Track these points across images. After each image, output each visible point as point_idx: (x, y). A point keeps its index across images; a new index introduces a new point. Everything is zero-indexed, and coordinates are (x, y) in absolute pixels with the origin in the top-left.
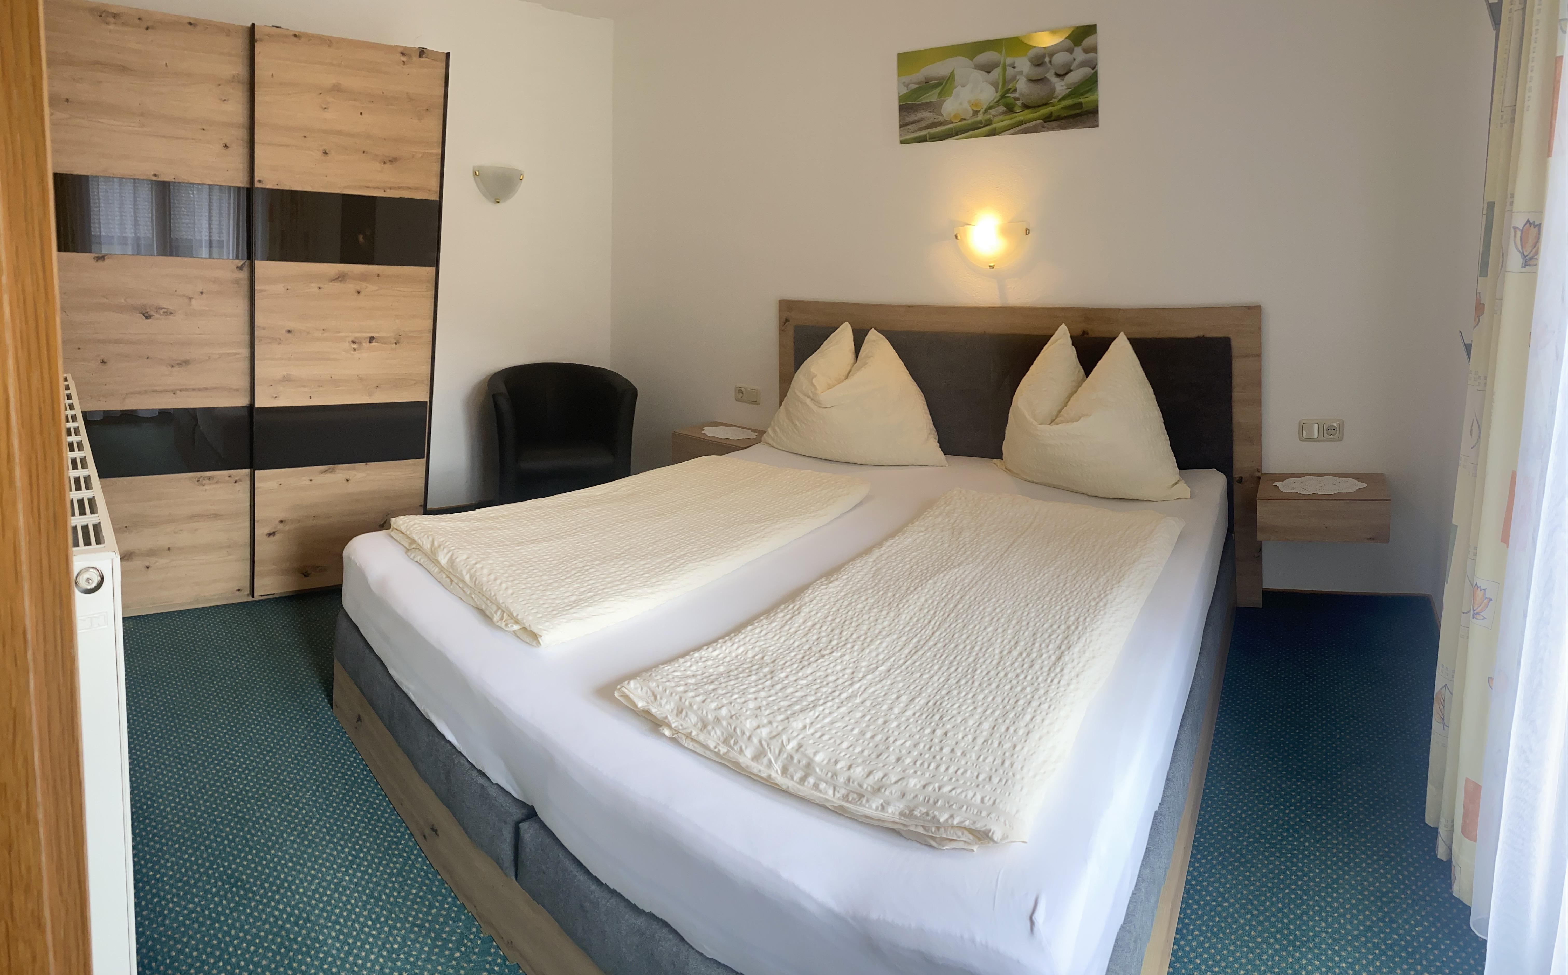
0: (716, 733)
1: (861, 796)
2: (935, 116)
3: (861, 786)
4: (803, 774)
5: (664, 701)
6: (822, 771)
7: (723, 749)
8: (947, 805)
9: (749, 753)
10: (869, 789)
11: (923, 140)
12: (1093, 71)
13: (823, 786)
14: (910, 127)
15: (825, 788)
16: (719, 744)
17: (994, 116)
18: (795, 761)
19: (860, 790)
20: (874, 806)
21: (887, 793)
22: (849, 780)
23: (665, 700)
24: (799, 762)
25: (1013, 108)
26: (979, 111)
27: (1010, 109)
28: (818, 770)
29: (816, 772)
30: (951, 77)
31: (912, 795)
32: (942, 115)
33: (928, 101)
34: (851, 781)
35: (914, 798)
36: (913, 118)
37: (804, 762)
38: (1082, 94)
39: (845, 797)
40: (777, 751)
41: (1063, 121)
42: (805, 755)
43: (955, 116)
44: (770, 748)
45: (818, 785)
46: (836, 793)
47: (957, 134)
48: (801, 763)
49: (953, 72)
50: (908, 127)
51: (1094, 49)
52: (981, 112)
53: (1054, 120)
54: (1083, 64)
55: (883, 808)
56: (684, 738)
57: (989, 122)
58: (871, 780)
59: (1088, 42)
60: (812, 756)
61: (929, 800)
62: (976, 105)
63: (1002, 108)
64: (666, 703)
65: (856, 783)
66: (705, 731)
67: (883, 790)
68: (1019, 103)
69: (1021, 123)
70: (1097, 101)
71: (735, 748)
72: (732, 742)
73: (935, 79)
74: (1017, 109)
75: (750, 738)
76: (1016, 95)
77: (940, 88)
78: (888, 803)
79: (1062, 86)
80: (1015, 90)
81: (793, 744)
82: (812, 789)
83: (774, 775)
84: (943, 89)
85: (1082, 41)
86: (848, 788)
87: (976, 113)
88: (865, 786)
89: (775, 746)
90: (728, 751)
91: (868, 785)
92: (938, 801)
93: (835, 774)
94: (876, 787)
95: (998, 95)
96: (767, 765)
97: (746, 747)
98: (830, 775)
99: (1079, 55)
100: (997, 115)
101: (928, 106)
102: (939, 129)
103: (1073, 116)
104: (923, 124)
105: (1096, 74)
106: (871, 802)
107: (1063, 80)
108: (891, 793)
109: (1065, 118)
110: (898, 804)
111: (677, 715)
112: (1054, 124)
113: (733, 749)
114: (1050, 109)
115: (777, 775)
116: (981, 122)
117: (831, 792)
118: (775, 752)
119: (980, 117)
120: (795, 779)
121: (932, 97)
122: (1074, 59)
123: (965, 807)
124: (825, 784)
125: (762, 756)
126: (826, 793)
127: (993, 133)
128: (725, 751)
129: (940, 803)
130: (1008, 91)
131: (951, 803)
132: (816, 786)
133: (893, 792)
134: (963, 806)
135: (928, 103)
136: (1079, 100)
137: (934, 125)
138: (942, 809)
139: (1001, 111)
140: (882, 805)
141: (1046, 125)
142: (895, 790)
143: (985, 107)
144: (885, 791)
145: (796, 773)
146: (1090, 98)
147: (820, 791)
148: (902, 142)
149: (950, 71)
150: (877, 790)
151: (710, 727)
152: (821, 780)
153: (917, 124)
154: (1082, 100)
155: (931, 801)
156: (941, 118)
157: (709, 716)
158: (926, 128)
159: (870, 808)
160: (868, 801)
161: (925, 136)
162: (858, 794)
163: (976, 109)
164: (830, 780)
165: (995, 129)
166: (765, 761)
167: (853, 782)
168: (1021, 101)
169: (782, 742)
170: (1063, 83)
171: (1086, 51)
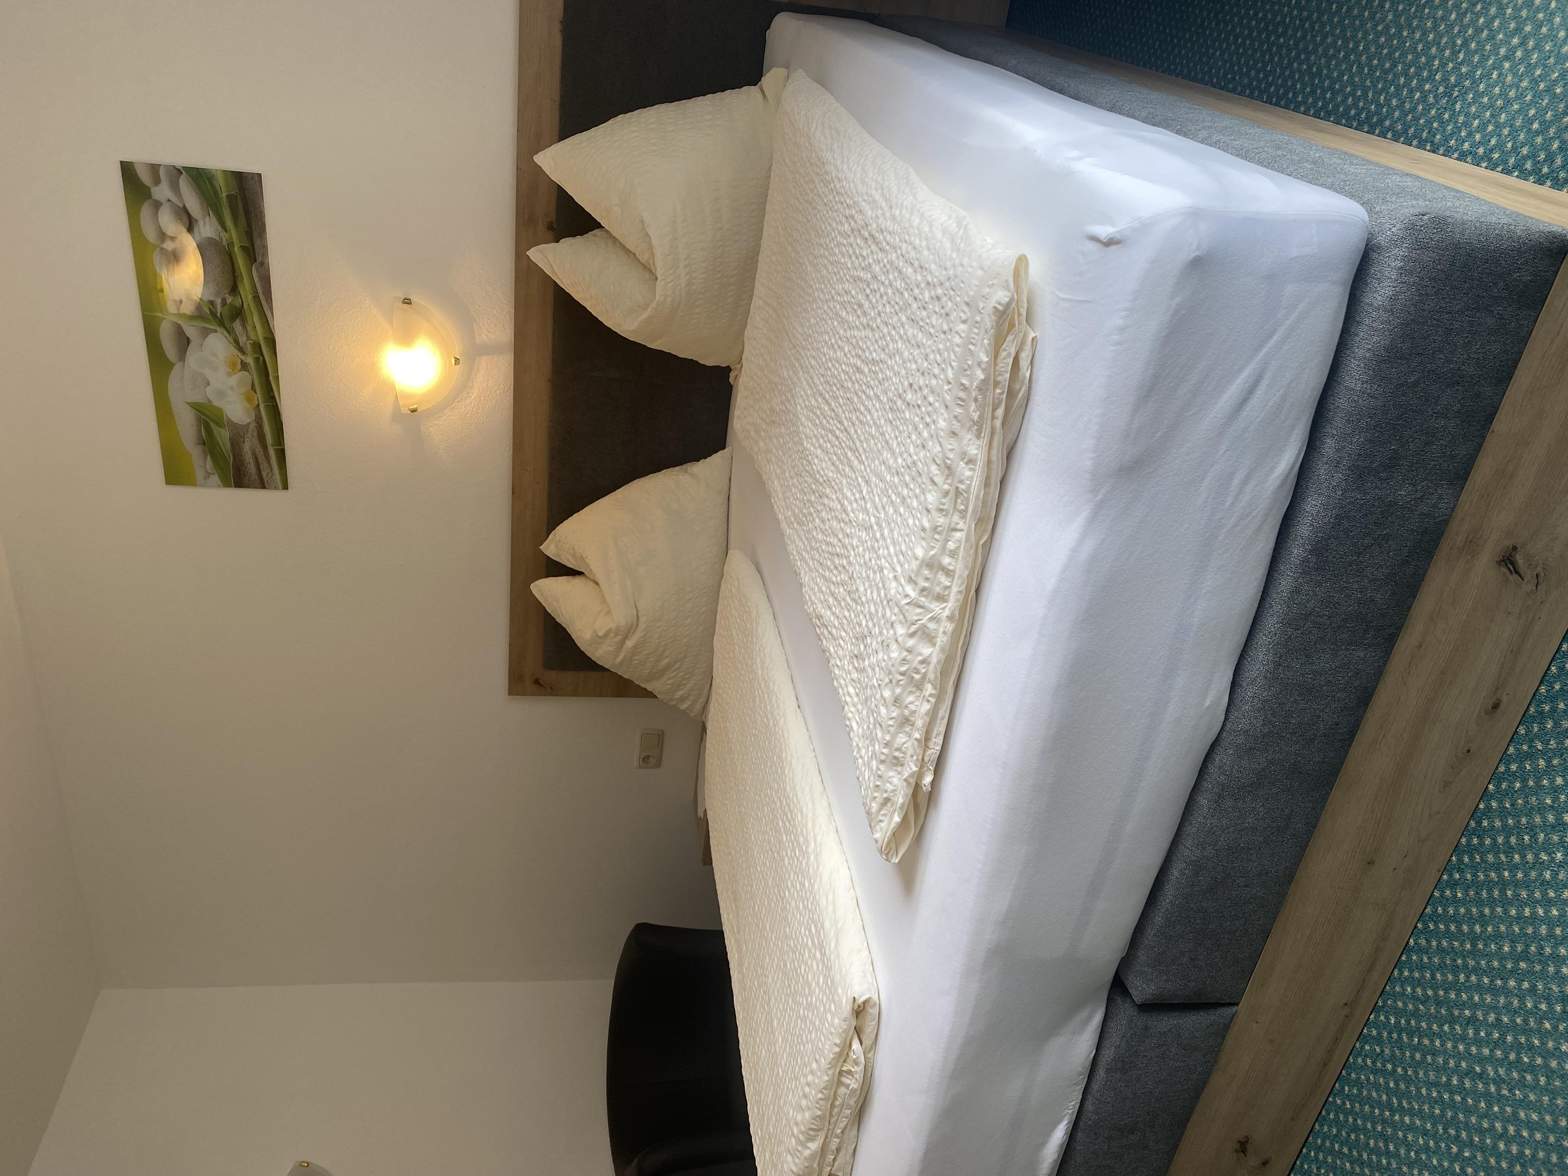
0: (911, 703)
1: (958, 493)
2: (249, 435)
3: (947, 493)
4: (941, 572)
5: (889, 787)
6: (934, 547)
7: (929, 689)
8: (969, 373)
9: (926, 650)
10: (949, 481)
11: (281, 454)
12: (184, 173)
13: (951, 545)
14: (264, 474)
15: (954, 542)
16: (924, 696)
17: (248, 338)
18: (927, 585)
19: (952, 494)
20: (968, 473)
21: (951, 456)
22: (941, 510)
23: (888, 785)
24: (927, 579)
25: (235, 307)
26: (242, 361)
27: (238, 313)
28: (932, 553)
29: (934, 555)
30: (198, 408)
31: (955, 422)
32: (248, 424)
33: (229, 444)
34: (942, 507)
35: (959, 421)
36: (252, 468)
37: (927, 572)
38: (216, 193)
39: (963, 514)
40: (919, 610)
41: (254, 227)
42: (918, 572)
43: (249, 400)
44: (917, 621)
45: (950, 551)
46: (959, 527)
47: (273, 398)
48: (929, 576)
49: (187, 403)
50: (264, 477)
51: (154, 168)
52: (243, 358)
53: (253, 245)
54: (175, 187)
55: (970, 461)
56: (929, 752)
57: (257, 347)
58: (939, 480)
59: (145, 177)
60: (918, 562)
61: (960, 399)
62: (234, 364)
63: (237, 326)
64: (890, 783)
65: (944, 500)
66: (912, 719)
67: (948, 462)
68: (229, 300)
69: (256, 298)
70: (225, 172)
71: (924, 671)
72: (917, 677)
73: (199, 431)
74: (238, 302)
75: (909, 651)
76: (219, 301)
77: (212, 424)
78: (963, 455)
79: (205, 224)
80: (212, 303)
81: (909, 590)
82: (957, 559)
83: (947, 613)
84: (213, 421)
85: (143, 185)
86: (951, 512)
87: (244, 366)
88: (946, 487)
89: (914, 613)
90: (929, 682)
91: (945, 483)
92: (962, 384)
93: (935, 529)
94: (947, 472)
95: (220, 330)
96: (937, 622)
97: (920, 654)
98: (937, 536)
99: (163, 192)
100: (247, 334)
101: (236, 444)
102: (267, 429)
103: (247, 212)
104: (259, 451)
105: (188, 170)
106: (962, 478)
107: (196, 220)
108: (952, 450)
109: (249, 225)
110: (965, 441)
111: (902, 765)
112: (258, 243)
113: (925, 674)
114: (237, 250)
115: (947, 609)
116: (257, 360)
117: (958, 535)
118: (920, 614)
119: (250, 360)
120: (949, 584)
121: (223, 436)
122: (169, 200)
123: (971, 347)
124: (950, 543)
125: (927, 631)
126: (959, 541)
127: (271, 341)
128: (930, 686)
129: (964, 381)
130: (213, 314)
131: (966, 366)
132: (953, 554)
133: (950, 447)
134: (970, 349)
135: (232, 444)
136: (225, 199)
137: (261, 437)
138: (971, 378)
139: (241, 328)
140: (967, 463)
141: (259, 259)
142: (950, 444)
143: (236, 352)
144: (949, 459)
145: (941, 583)
146: (220, 182)
147: (958, 548)
148: (285, 487)
149: (189, 408)
150: (949, 470)
151: (907, 712)
152: (944, 548)
153: (260, 461)
154: (224, 195)
155: (962, 395)
156: (252, 426)
157: (894, 714)
158: (265, 447)
159: (971, 478)
160: (961, 482)
161: (276, 450)
162: (957, 498)
163: (239, 366)
164: (943, 537)
165: (266, 338)
166: (932, 626)
167: (944, 504)
168: (227, 296)
169: (908, 604)
170: (201, 222)
171: (157, 181)
